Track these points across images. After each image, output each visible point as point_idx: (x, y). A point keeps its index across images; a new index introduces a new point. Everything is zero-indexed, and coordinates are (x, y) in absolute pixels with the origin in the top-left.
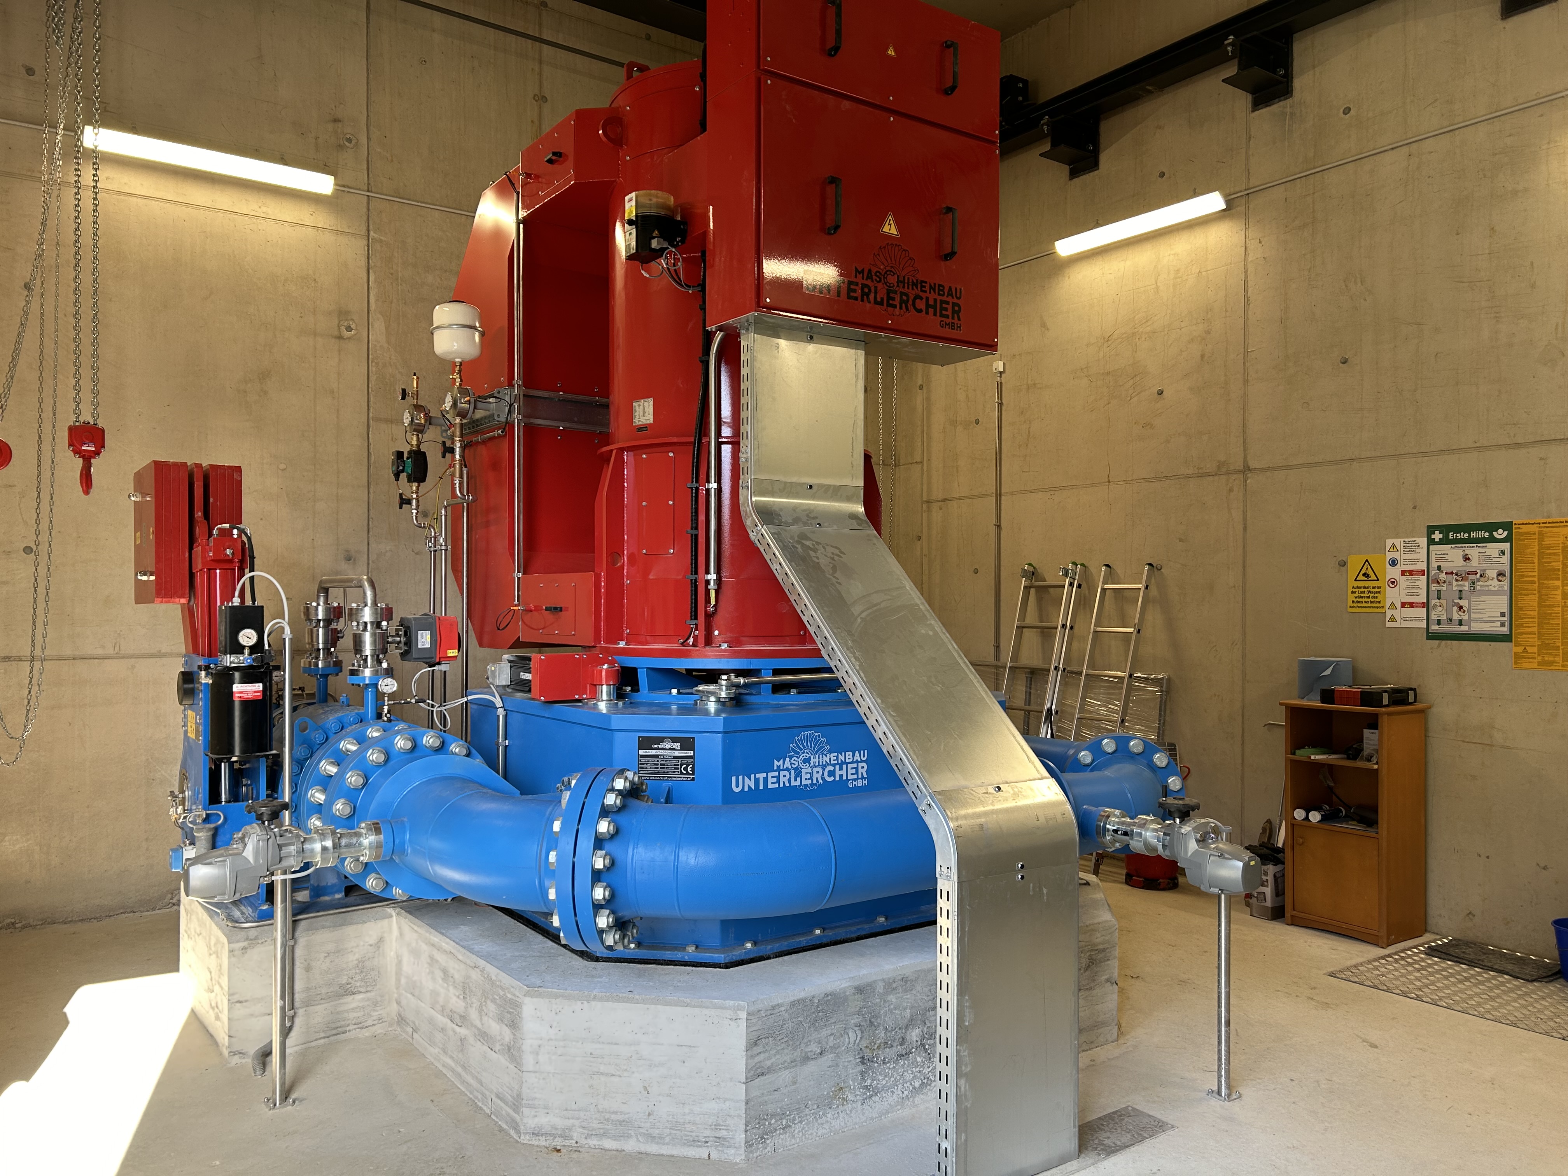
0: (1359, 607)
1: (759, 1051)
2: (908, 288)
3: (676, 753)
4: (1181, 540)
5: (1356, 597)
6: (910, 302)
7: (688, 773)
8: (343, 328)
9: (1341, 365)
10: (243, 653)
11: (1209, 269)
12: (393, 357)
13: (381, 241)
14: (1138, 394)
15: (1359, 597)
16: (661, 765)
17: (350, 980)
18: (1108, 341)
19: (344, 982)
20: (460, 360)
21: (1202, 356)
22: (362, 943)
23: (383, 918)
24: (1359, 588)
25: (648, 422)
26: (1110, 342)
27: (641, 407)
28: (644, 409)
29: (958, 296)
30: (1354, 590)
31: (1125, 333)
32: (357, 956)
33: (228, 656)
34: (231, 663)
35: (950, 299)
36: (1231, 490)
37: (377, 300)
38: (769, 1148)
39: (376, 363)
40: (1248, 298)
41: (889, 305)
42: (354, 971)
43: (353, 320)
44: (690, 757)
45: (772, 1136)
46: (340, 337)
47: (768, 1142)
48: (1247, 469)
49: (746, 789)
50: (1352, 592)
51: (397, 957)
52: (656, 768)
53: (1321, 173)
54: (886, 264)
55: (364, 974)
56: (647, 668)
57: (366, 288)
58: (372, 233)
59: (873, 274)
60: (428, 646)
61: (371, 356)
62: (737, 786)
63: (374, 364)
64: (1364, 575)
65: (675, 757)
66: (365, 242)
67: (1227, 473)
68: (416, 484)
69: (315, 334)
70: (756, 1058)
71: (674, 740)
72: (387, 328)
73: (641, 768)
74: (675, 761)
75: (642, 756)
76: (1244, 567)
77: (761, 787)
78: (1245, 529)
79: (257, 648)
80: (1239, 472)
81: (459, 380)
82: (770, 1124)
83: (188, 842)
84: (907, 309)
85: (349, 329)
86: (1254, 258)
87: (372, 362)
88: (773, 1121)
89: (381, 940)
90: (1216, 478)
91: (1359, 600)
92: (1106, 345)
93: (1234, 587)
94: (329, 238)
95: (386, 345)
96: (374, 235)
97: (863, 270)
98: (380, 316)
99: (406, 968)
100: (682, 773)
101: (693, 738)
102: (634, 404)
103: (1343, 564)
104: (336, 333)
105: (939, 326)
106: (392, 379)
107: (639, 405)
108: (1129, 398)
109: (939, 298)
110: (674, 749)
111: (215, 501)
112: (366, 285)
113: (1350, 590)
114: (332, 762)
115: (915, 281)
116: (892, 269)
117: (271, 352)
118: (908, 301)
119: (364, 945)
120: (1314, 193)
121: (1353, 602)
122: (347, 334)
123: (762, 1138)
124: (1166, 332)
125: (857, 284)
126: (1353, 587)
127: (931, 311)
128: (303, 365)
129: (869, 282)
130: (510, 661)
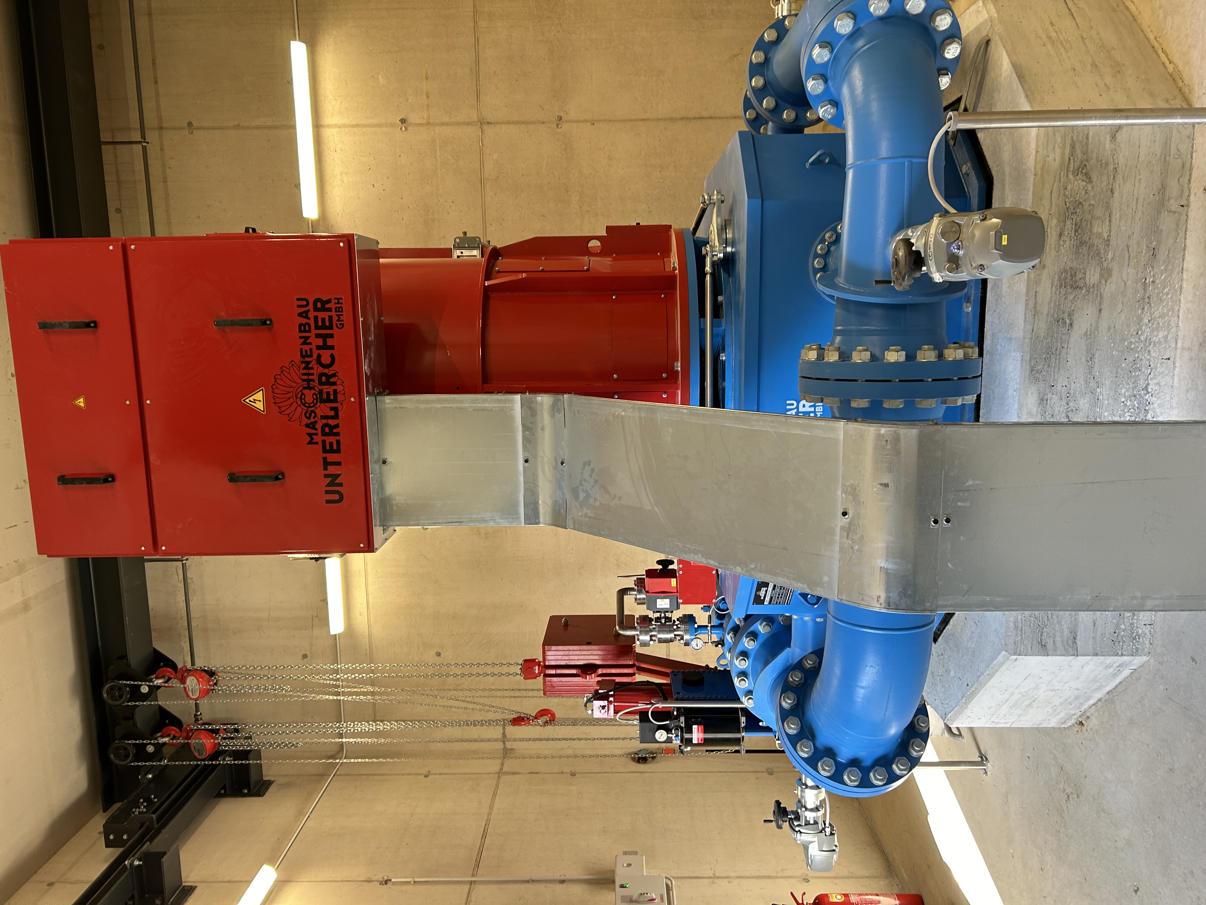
1: (1052, 642)
2: (313, 374)
6: (326, 371)
29: (305, 303)
35: (312, 314)
38: (1147, 631)
41: (335, 400)
45: (1137, 627)
47: (1140, 632)
54: (295, 405)
59: (309, 422)
70: (1058, 645)
75: (770, 603)
82: (1124, 631)
84: (334, 375)
88: (1123, 627)
97: (308, 434)
105: (343, 330)
109: (314, 331)
115: (303, 365)
116: (299, 396)
118: (324, 374)
123: (1135, 639)
125: (324, 442)
127: (330, 342)
129: (319, 426)
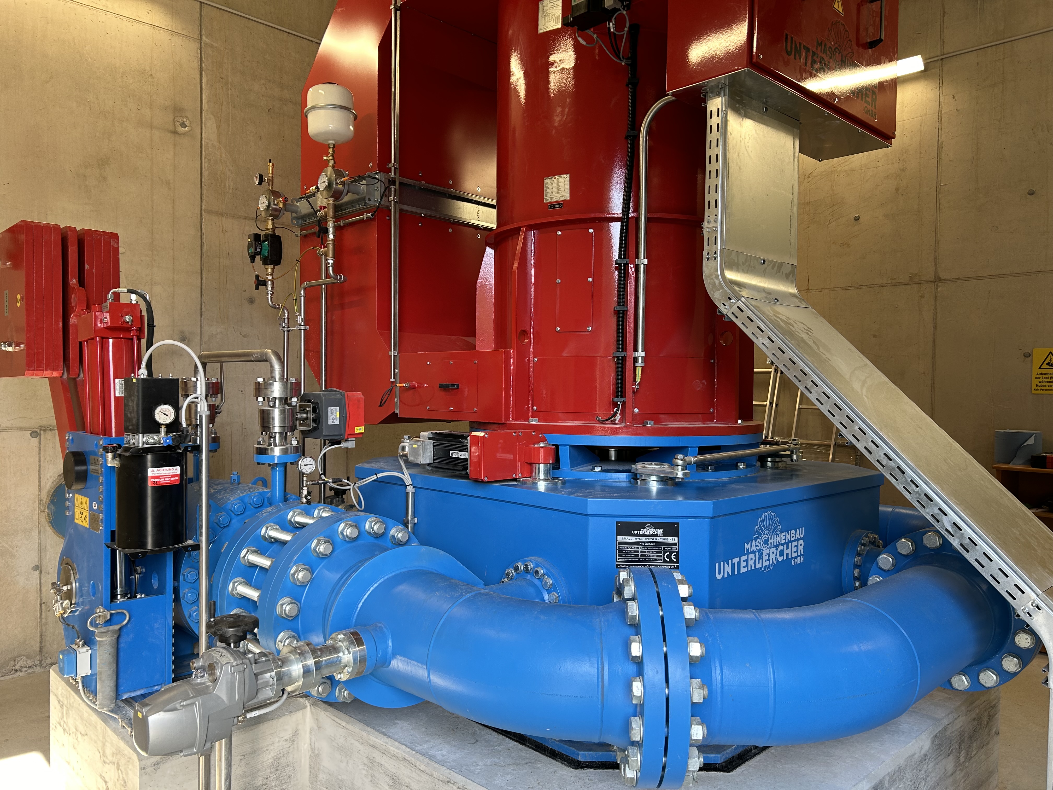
0: (1043, 390)
3: (659, 540)
4: (874, 336)
5: (1040, 382)
7: (671, 561)
8: (178, 124)
9: (1028, 196)
10: (158, 432)
11: (905, 119)
12: (223, 156)
13: (212, 46)
14: (836, 219)
15: (1043, 382)
16: (642, 552)
17: (265, 781)
18: (809, 177)
19: (260, 783)
20: (333, 142)
21: (897, 190)
22: (277, 740)
23: (297, 710)
24: (1043, 374)
25: (563, 199)
26: (810, 179)
27: (555, 184)
28: (558, 186)
30: (1038, 376)
31: (824, 171)
32: (272, 754)
33: (141, 435)
34: (144, 443)
36: (922, 297)
37: (209, 101)
39: (208, 160)
40: (942, 143)
42: (269, 771)
43: (187, 117)
44: (675, 544)
46: (175, 132)
48: (937, 280)
49: (726, 576)
50: (1037, 378)
51: (313, 750)
52: (636, 556)
53: (1010, 43)
54: (835, 41)
55: (279, 772)
56: (569, 445)
57: (199, 89)
58: (204, 38)
59: (827, 49)
60: (337, 423)
61: (203, 153)
62: (719, 574)
63: (206, 160)
64: (1048, 364)
65: (658, 544)
66: (198, 45)
67: (919, 283)
68: (272, 266)
69: (152, 127)
71: (656, 525)
72: (218, 128)
73: (619, 555)
74: (656, 549)
75: (621, 543)
76: (934, 358)
77: (736, 573)
78: (935, 327)
79: (174, 426)
80: (930, 282)
81: (333, 161)
83: (81, 643)
85: (183, 125)
86: (948, 110)
87: (205, 158)
89: (296, 733)
90: (908, 287)
91: (1043, 384)
92: (806, 181)
93: (924, 373)
94: (164, 37)
95: (217, 144)
96: (206, 40)
97: (821, 43)
98: (212, 116)
99: (326, 763)
100: (665, 561)
101: (678, 524)
102: (546, 181)
103: (1028, 355)
104: (171, 128)
105: (864, 112)
106: (223, 176)
107: (553, 181)
108: (827, 223)
110: (656, 535)
111: (91, 268)
112: (199, 85)
113: (1034, 375)
114: (255, 551)
115: (852, 63)
116: (839, 48)
117: (109, 140)
119: (279, 741)
120: (1004, 59)
121: (1037, 385)
122: (181, 130)
124: (863, 171)
125: (817, 56)
126: (1037, 374)
128: (140, 155)
129: (825, 56)
130: (430, 438)
